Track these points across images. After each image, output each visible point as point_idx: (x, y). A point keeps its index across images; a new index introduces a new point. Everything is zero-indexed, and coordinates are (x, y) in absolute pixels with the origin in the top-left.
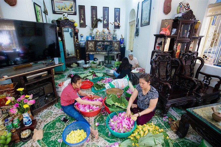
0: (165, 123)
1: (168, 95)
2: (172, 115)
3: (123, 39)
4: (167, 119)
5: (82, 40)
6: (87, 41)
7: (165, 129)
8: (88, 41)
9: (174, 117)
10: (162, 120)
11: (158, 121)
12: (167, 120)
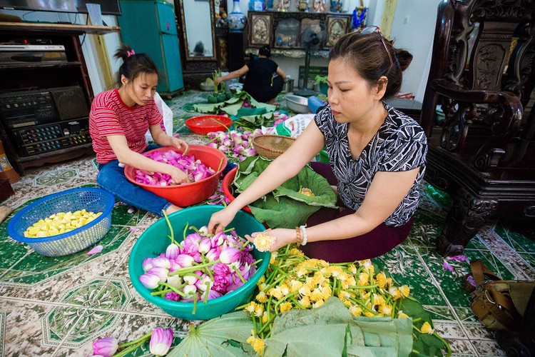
0: (446, 282)
1: (493, 154)
2: (489, 256)
3: (364, 10)
4: (463, 264)
5: (235, 11)
6: (249, 12)
7: (444, 303)
8: (252, 12)
9: (499, 264)
10: (435, 266)
11: (416, 267)
12: (463, 272)
